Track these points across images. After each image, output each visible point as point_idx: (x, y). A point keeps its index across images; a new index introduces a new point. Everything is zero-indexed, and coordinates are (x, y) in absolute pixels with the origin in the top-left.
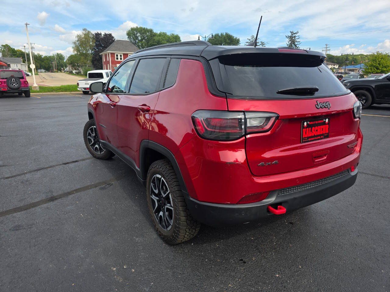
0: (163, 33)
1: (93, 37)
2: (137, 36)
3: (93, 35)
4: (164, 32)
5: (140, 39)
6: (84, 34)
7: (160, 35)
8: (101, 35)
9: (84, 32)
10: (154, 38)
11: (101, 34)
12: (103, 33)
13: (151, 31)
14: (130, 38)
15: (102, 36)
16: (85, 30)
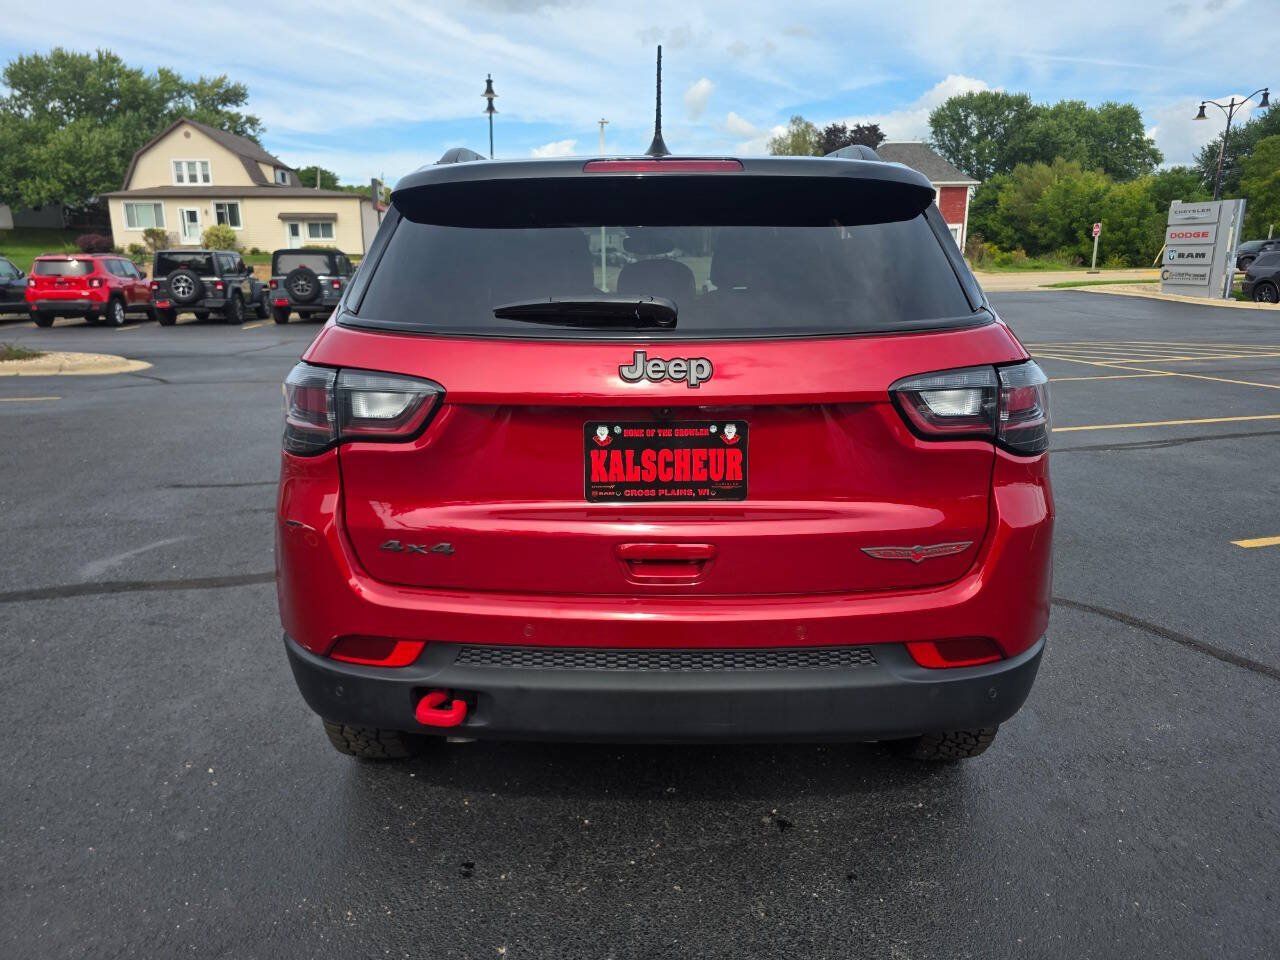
0: (1072, 104)
1: (818, 142)
2: (966, 126)
3: (820, 134)
4: (1076, 100)
5: (975, 132)
6: (794, 135)
7: (1058, 112)
8: (845, 133)
9: (794, 128)
10: (1031, 125)
11: (844, 128)
12: (851, 127)
13: (1021, 102)
14: (942, 133)
15: (848, 134)
16: (796, 121)
